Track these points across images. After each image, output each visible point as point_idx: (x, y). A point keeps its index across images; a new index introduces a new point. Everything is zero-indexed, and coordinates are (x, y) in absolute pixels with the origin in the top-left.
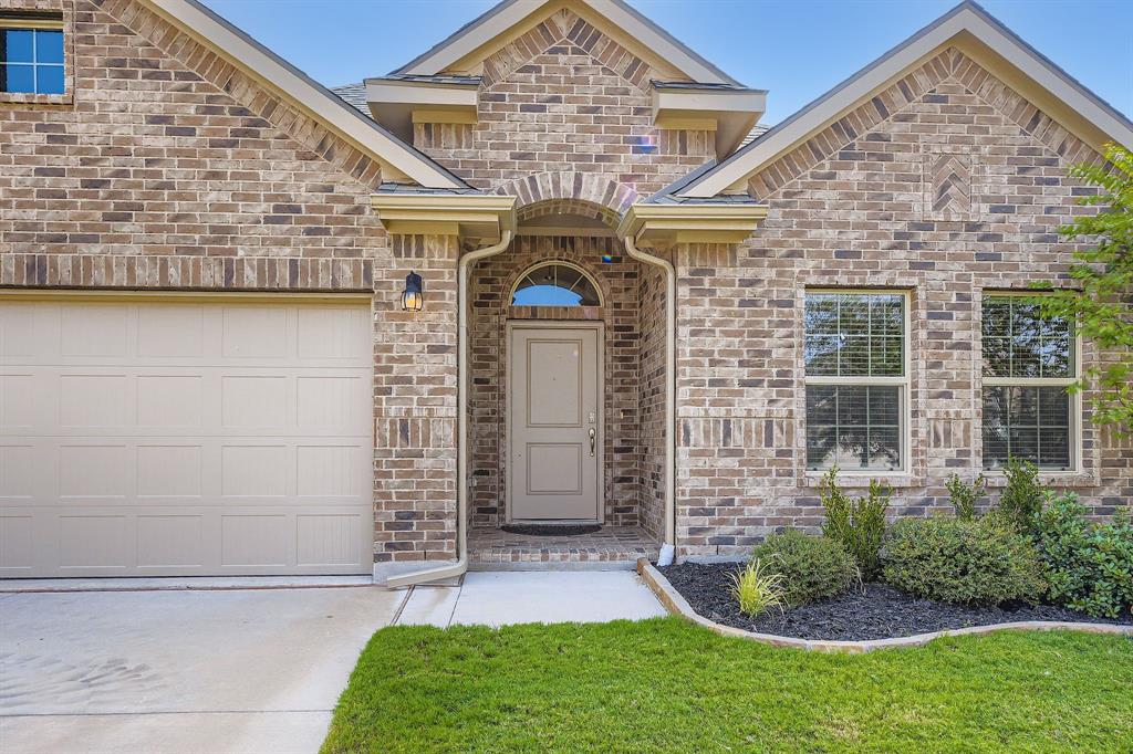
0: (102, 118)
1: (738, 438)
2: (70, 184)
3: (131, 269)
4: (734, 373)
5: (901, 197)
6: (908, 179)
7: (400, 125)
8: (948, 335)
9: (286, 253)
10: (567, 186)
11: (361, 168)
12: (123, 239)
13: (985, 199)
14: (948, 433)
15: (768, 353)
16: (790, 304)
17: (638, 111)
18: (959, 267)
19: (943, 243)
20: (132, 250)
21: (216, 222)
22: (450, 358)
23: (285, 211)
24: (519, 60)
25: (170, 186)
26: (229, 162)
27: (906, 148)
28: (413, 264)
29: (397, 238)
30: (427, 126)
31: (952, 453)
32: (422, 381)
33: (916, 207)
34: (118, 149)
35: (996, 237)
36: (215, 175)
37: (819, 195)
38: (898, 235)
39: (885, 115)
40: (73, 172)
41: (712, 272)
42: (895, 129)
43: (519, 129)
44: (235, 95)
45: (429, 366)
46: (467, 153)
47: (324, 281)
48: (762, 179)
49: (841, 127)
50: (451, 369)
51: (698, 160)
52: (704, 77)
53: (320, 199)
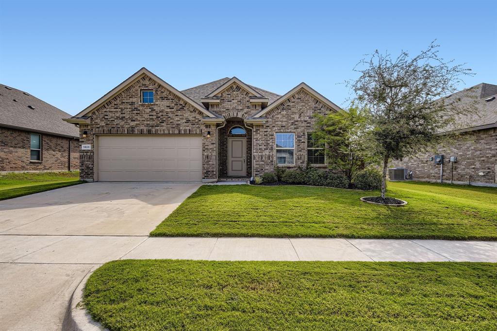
0: (159, 107)
1: (264, 158)
2: (154, 117)
3: (164, 131)
4: (263, 147)
5: (292, 116)
6: (294, 113)
7: (207, 106)
8: (301, 140)
9: (188, 128)
10: (235, 115)
11: (200, 113)
12: (163, 126)
13: (308, 116)
14: (301, 158)
15: (269, 144)
16: (273, 135)
17: (248, 101)
18: (303, 128)
19: (300, 124)
20: (164, 128)
21: (177, 123)
22: (215, 145)
23: (188, 121)
24: (227, 93)
25: (170, 117)
26: (179, 113)
27: (293, 107)
28: (209, 130)
29: (206, 125)
30: (211, 105)
31: (301, 161)
32: (210, 149)
33: (295, 118)
34: (162, 111)
35: (310, 123)
36: (177, 115)
37: (278, 116)
38: (292, 123)
39: (290, 102)
40: (155, 115)
41: (259, 130)
42: (291, 104)
43: (227, 105)
44: (180, 102)
45: (211, 147)
46: (218, 109)
47: (194, 133)
48: (268, 113)
49: (282, 104)
50: (215, 147)
51: (258, 110)
52: (258, 96)
53: (194, 119)
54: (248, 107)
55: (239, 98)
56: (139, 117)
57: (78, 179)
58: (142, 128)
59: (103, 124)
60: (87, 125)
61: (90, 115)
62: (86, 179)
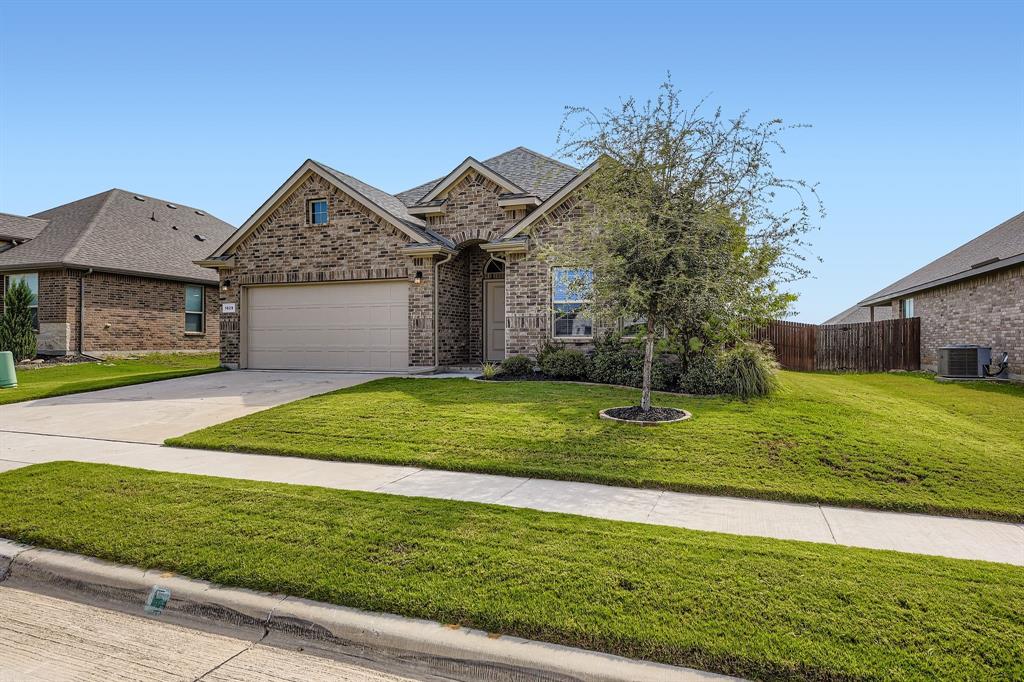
0: (336, 229)
1: (527, 324)
4: (525, 300)
9: (384, 267)
10: (475, 234)
11: (404, 238)
12: (341, 265)
15: (537, 293)
16: (545, 274)
17: (498, 205)
20: (344, 268)
21: (366, 258)
22: (431, 299)
23: (384, 253)
25: (353, 248)
29: (415, 260)
30: (431, 218)
32: (422, 307)
34: (341, 237)
36: (365, 243)
37: (556, 232)
40: (330, 246)
41: (518, 264)
43: (459, 215)
44: (370, 218)
45: (425, 301)
46: (442, 226)
49: (563, 205)
50: (432, 303)
52: (516, 191)
53: (393, 248)
54: (500, 217)
55: (482, 200)
56: (304, 251)
57: (217, 364)
58: (309, 270)
59: (252, 266)
60: (229, 270)
61: (234, 251)
62: (229, 365)
